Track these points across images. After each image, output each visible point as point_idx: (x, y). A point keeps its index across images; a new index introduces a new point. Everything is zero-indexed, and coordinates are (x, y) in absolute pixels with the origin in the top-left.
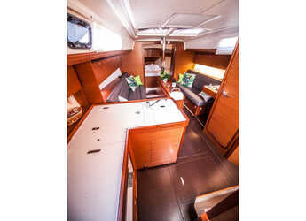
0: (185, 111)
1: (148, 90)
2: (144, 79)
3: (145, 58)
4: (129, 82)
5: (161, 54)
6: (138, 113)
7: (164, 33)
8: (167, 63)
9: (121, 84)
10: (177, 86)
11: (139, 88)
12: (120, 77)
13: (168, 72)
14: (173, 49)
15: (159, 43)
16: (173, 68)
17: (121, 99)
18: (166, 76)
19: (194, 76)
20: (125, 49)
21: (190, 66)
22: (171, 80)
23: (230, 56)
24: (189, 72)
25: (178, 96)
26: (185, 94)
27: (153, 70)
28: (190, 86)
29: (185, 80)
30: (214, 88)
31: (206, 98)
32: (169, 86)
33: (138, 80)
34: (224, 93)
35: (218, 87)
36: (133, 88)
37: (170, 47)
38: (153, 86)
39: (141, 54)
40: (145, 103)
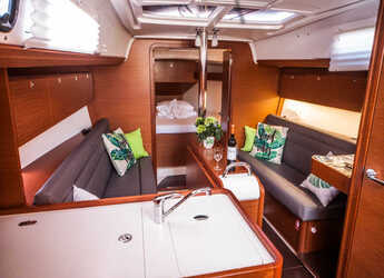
0: (265, 232)
1: (163, 173)
2: (153, 140)
3: (157, 84)
4: (111, 147)
5: (197, 76)
6: (128, 238)
7: (203, 18)
8: (211, 98)
9: (86, 149)
10: (239, 158)
11: (137, 166)
12: (85, 132)
13: (214, 120)
14: (226, 63)
15: (190, 44)
16: (227, 111)
17: (81, 194)
18: (211, 130)
19: (282, 132)
20: (106, 53)
21: (269, 104)
22: (224, 141)
23: (364, 74)
24: (271, 120)
25: (246, 186)
26: (264, 181)
27: (176, 117)
28: (277, 160)
29: (261, 142)
30: (339, 163)
31: (325, 193)
32: (218, 158)
33: (136, 143)
34: (370, 172)
35: (350, 159)
36: (122, 166)
37: (218, 56)
38: (175, 162)
39: (146, 72)
40: (151, 204)
